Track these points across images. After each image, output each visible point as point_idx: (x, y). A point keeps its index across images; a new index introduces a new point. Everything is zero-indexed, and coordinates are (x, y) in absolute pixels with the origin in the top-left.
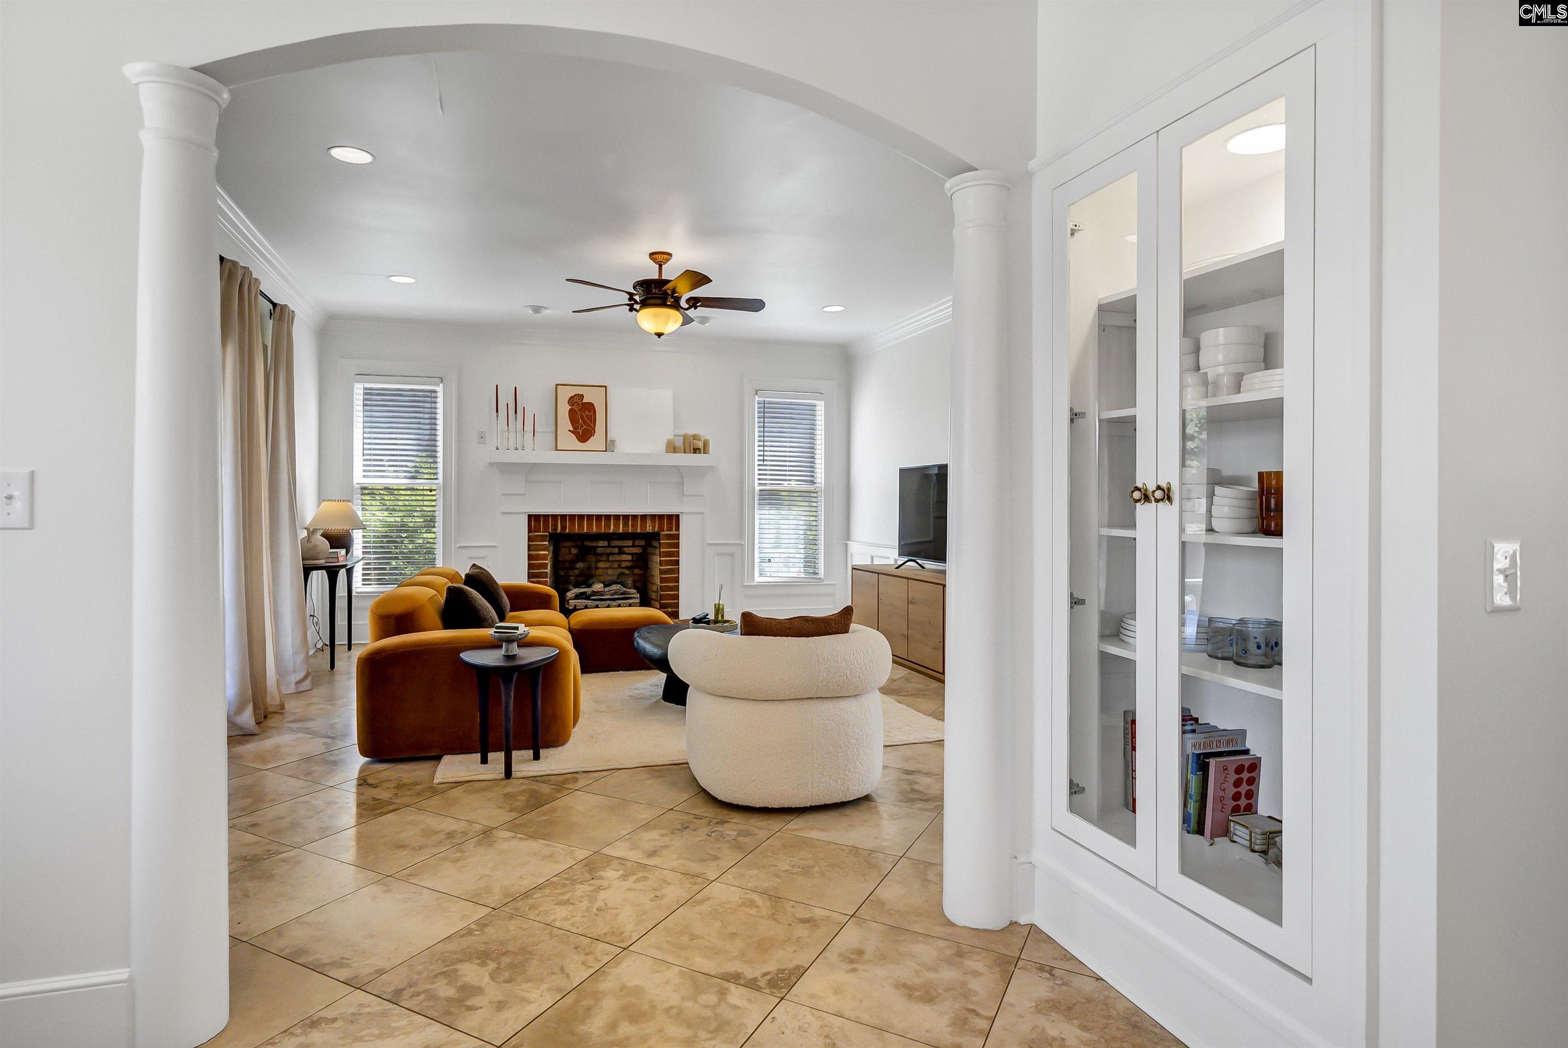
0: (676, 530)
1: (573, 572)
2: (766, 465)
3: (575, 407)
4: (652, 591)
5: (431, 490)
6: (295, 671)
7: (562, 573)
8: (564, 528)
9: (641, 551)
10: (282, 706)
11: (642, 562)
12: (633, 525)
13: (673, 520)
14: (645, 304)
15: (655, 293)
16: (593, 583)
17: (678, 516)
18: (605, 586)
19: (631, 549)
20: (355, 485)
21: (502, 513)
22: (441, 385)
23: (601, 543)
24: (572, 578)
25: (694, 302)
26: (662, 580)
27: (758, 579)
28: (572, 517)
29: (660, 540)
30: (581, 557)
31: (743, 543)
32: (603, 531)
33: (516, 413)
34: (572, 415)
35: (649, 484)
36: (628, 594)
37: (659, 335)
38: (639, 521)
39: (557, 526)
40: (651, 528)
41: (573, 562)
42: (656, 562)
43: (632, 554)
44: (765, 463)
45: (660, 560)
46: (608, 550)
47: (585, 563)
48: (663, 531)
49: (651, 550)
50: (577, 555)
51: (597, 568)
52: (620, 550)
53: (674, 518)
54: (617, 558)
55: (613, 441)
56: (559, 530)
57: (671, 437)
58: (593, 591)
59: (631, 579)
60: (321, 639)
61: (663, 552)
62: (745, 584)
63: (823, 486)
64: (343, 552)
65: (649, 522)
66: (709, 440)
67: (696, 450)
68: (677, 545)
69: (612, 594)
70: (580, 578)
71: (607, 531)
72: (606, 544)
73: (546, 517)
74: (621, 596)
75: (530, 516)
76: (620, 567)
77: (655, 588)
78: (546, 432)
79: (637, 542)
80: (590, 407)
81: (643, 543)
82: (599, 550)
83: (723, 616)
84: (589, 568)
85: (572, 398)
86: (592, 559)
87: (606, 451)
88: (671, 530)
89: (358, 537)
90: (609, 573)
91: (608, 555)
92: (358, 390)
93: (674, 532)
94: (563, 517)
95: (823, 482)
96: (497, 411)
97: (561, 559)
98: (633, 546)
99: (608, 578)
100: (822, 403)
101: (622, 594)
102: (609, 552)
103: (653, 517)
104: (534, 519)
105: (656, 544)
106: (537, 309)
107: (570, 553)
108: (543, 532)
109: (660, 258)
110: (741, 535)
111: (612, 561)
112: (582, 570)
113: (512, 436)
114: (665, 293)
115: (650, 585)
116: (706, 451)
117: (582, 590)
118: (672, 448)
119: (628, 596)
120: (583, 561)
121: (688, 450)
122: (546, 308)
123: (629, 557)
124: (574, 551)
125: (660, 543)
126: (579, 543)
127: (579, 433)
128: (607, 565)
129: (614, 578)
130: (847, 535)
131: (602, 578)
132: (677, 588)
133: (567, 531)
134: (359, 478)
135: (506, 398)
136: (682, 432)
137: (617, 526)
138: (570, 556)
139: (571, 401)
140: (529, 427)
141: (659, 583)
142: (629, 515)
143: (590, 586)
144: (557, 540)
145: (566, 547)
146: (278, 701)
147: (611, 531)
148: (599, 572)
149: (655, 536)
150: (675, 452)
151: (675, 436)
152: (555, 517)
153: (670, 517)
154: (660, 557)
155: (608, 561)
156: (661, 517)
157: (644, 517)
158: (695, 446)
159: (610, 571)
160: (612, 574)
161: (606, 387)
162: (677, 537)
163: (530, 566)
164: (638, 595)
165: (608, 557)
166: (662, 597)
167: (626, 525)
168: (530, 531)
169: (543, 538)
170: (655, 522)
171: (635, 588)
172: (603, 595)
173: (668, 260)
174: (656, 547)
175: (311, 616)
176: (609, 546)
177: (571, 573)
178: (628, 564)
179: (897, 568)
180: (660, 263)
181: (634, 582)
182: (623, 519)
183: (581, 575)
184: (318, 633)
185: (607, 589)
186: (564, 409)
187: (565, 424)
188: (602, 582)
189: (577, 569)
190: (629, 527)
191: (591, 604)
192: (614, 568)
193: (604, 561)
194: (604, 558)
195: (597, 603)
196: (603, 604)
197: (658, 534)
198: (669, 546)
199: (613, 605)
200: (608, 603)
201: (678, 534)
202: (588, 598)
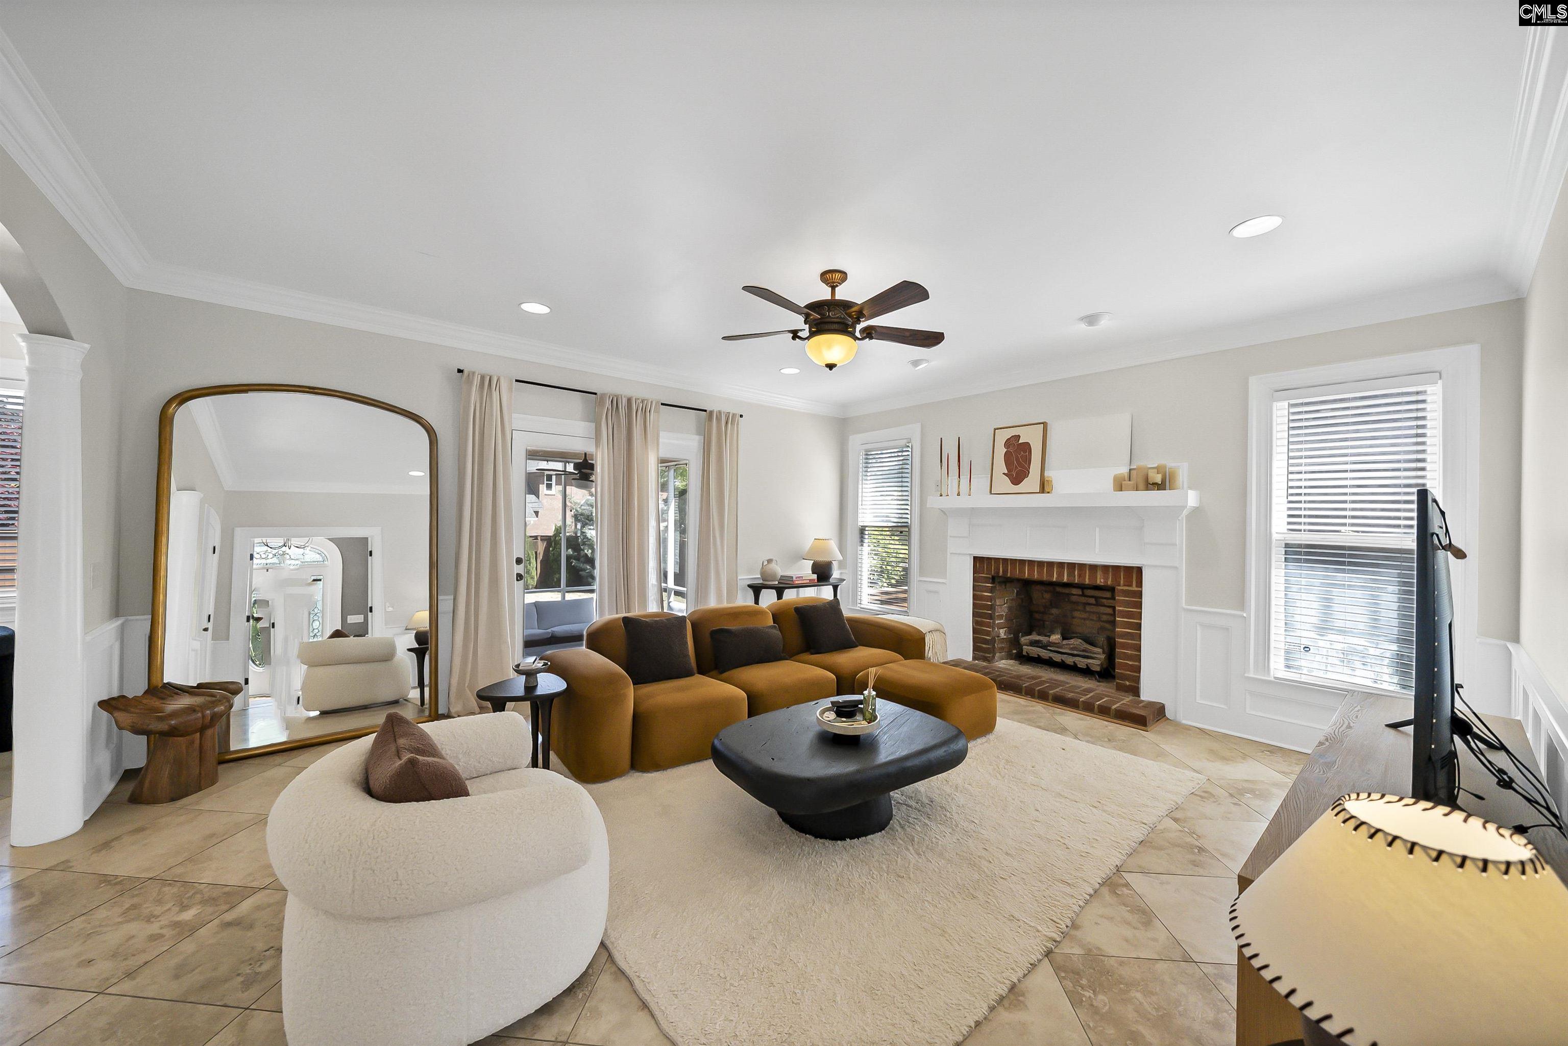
0: (1137, 586)
1: (1048, 618)
3: (1011, 448)
8: (1005, 571)
12: (1080, 576)
13: (1135, 574)
17: (1139, 570)
18: (1065, 637)
20: (859, 527)
21: (951, 553)
23: (1075, 591)
24: (1047, 623)
27: (1277, 673)
28: (1013, 562)
29: (1117, 595)
30: (1054, 603)
31: (1245, 615)
32: (1054, 580)
33: (959, 461)
34: (1008, 458)
35: (1097, 530)
36: (1091, 652)
37: (830, 366)
38: (1087, 571)
39: (999, 569)
40: (1102, 580)
46: (1083, 600)
47: (1060, 610)
48: (1120, 586)
51: (1073, 618)
52: (1096, 601)
53: (1135, 571)
54: (1095, 609)
55: (1048, 481)
56: (1001, 573)
57: (1123, 469)
58: (1051, 642)
61: (1120, 611)
62: (1249, 676)
65: (1098, 573)
66: (1174, 471)
67: (1154, 486)
68: (1139, 605)
69: (1069, 648)
72: (1079, 592)
73: (989, 559)
74: (1080, 652)
75: (975, 558)
76: (1100, 620)
78: (982, 477)
80: (1027, 447)
82: (1074, 598)
85: (1009, 439)
86: (1067, 606)
87: (1041, 492)
88: (1131, 585)
91: (1084, 604)
93: (1134, 588)
94: (1005, 561)
96: (941, 462)
99: (1086, 630)
101: (1083, 651)
103: (1103, 567)
104: (979, 562)
108: (987, 574)
110: (1242, 603)
111: (1089, 612)
112: (1057, 616)
117: (1038, 638)
118: (1121, 485)
119: (1089, 654)
120: (1057, 607)
121: (1141, 485)
125: (1118, 600)
127: (1013, 475)
128: (1084, 615)
129: (1095, 631)
132: (1137, 658)
133: (1009, 575)
137: (1061, 573)
139: (1008, 443)
142: (1076, 564)
149: (1113, 591)
150: (1122, 489)
151: (1130, 469)
152: (998, 560)
153: (1129, 570)
155: (1085, 611)
156: (1116, 569)
157: (1093, 567)
158: (1152, 481)
160: (1091, 626)
161: (1045, 424)
162: (1140, 594)
163: (975, 606)
164: (1103, 657)
165: (1084, 607)
167: (1071, 574)
168: (975, 572)
169: (986, 580)
170: (1108, 574)
172: (1062, 648)
176: (1083, 595)
177: (1046, 617)
183: (1056, 621)
185: (1065, 642)
186: (1001, 451)
187: (1001, 467)
189: (1052, 614)
191: (1044, 654)
192: (1091, 620)
193: (1079, 610)
194: (1080, 607)
195: (1052, 655)
196: (1057, 658)
197: (1112, 589)
198: (1128, 604)
199: (1069, 660)
200: (1064, 657)
201: (1141, 592)
202: (1044, 647)
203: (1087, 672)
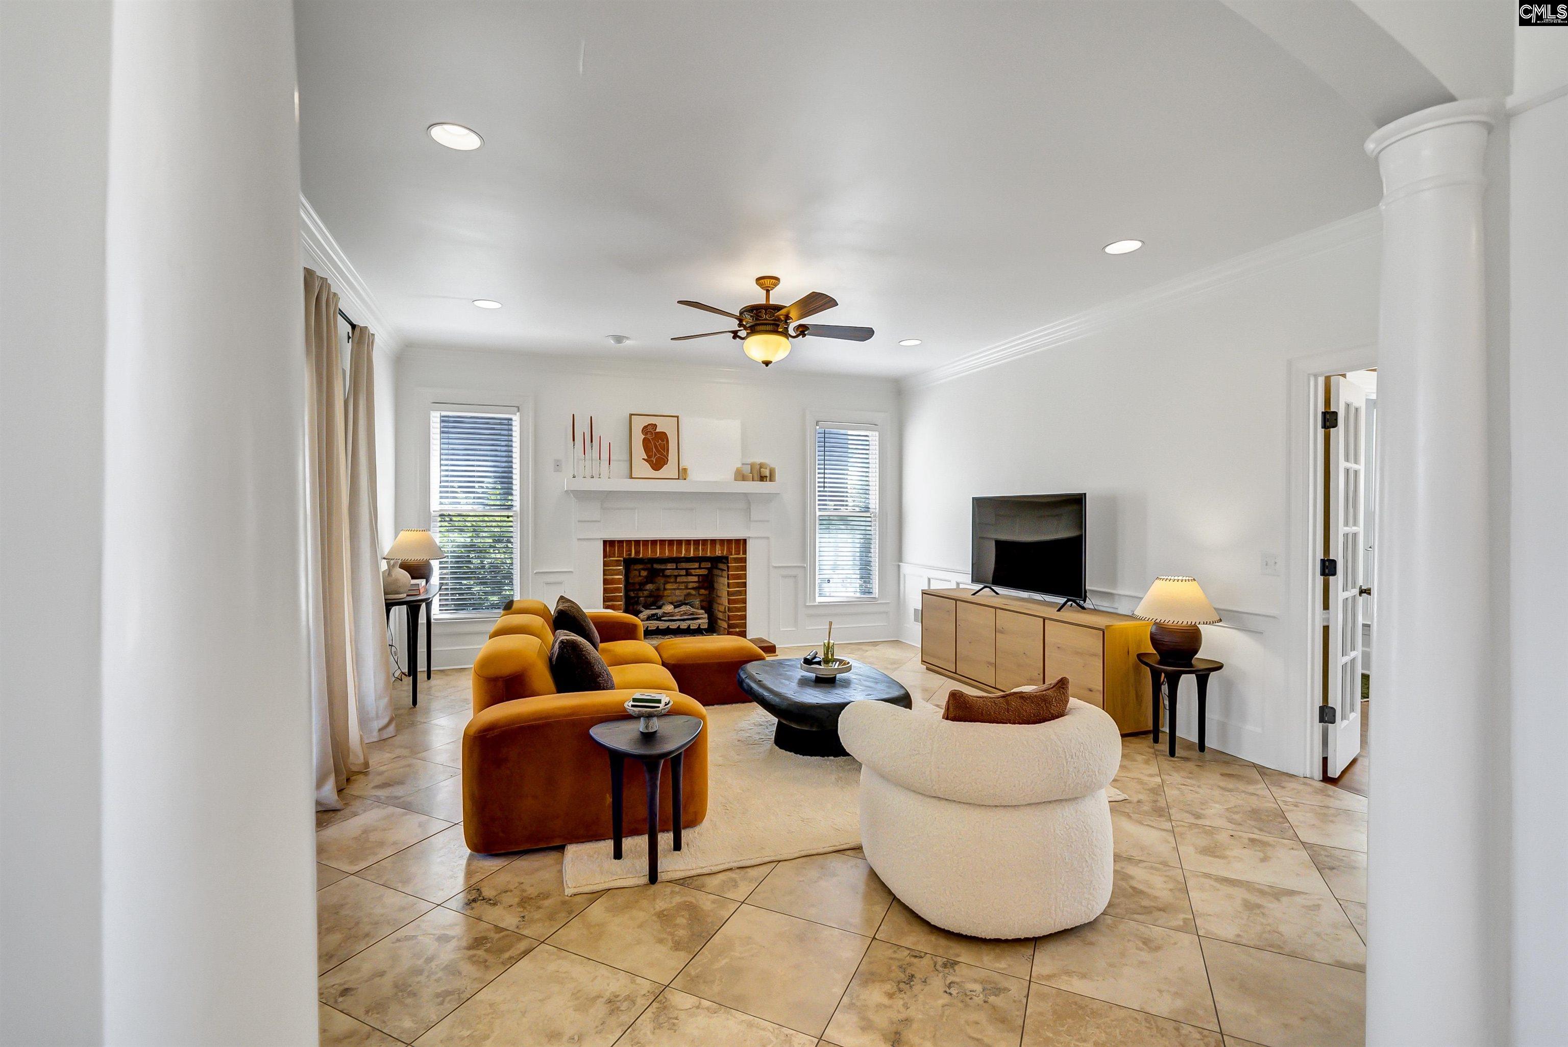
0: (743, 554)
1: (643, 594)
2: (826, 491)
3: (649, 436)
4: (718, 611)
5: (508, 517)
6: (377, 717)
7: (632, 594)
8: (637, 552)
9: (706, 573)
10: (366, 765)
11: (708, 583)
12: (703, 550)
13: (741, 544)
14: (753, 330)
15: (766, 319)
16: (663, 604)
17: (745, 541)
18: (675, 607)
19: (697, 570)
20: (432, 512)
21: (578, 539)
22: (518, 414)
23: (670, 566)
24: (641, 598)
25: (803, 330)
26: (729, 602)
27: (819, 600)
28: (646, 542)
29: (728, 563)
30: (650, 579)
31: (805, 566)
32: (675, 556)
33: (592, 441)
34: (646, 442)
35: (718, 511)
36: (696, 615)
37: (767, 363)
38: (709, 546)
39: (631, 551)
40: (720, 552)
41: (642, 585)
42: (724, 585)
43: (699, 576)
44: (826, 489)
45: (728, 583)
46: (676, 573)
47: (654, 585)
48: (732, 555)
49: (716, 572)
50: (646, 577)
51: (665, 589)
52: (687, 572)
54: (684, 579)
55: (685, 470)
56: (633, 555)
57: (739, 465)
58: (664, 613)
59: (698, 600)
60: (399, 668)
61: (732, 575)
62: (807, 604)
63: (877, 511)
64: (423, 582)
65: (718, 546)
66: (775, 468)
67: (762, 478)
68: (744, 568)
69: (681, 615)
70: (649, 599)
71: (679, 555)
72: (674, 566)
73: (621, 542)
74: (690, 617)
75: (605, 542)
76: (687, 588)
77: (722, 608)
78: (619, 461)
79: (703, 565)
80: (663, 436)
81: (709, 565)
82: (668, 573)
83: (832, 655)
84: (658, 589)
85: (645, 427)
86: (661, 581)
87: (678, 479)
88: (739, 554)
89: (435, 564)
90: (676, 594)
91: (676, 577)
92: (435, 418)
93: (741, 556)
94: (637, 542)
95: (877, 507)
96: (574, 440)
97: (631, 581)
98: (700, 568)
99: (675, 599)
100: (877, 433)
101: (691, 614)
102: (677, 574)
103: (722, 541)
104: (609, 544)
105: (721, 566)
106: (619, 339)
107: (640, 576)
108: (617, 557)
109: (767, 282)
110: (803, 558)
111: (679, 583)
112: (651, 591)
113: (588, 463)
114: (779, 320)
115: (715, 606)
116: (771, 478)
117: (654, 612)
118: (740, 476)
119: (695, 617)
120: (652, 583)
121: (756, 477)
122: (627, 338)
123: (696, 579)
124: (644, 573)
125: (728, 567)
126: (649, 566)
127: (653, 461)
128: (675, 586)
129: (682, 598)
130: (900, 557)
131: (670, 599)
132: (744, 609)
133: (641, 556)
134: (435, 506)
135: (582, 428)
136: (750, 461)
137: (688, 550)
138: (640, 578)
139: (645, 430)
140: (605, 456)
141: (727, 604)
142: (699, 540)
143: (660, 607)
144: (629, 563)
145: (636, 570)
146: (361, 760)
147: (683, 555)
148: (666, 593)
149: (724, 559)
150: (743, 480)
151: (743, 464)
152: (629, 542)
153: (738, 541)
154: (728, 579)
155: (676, 582)
156: (729, 541)
157: (713, 542)
158: (763, 475)
159: (677, 592)
160: (679, 595)
161: (678, 417)
162: (744, 560)
163: (605, 591)
164: (706, 616)
165: (676, 579)
166: (731, 618)
167: (696, 549)
168: (605, 556)
169: (617, 563)
170: (724, 546)
171: (702, 608)
172: (673, 616)
173: (776, 285)
174: (725, 570)
175: (390, 645)
176: (677, 569)
177: (641, 594)
178: (695, 585)
179: (974, 594)
180: (767, 288)
181: (701, 601)
182: (694, 544)
183: (650, 596)
184: (397, 663)
185: (677, 610)
186: (638, 437)
187: (639, 452)
188: (672, 603)
189: (646, 590)
190: (699, 551)
191: (663, 625)
192: (681, 589)
193: (672, 583)
194: (672, 580)
195: (668, 624)
196: (673, 626)
197: (726, 558)
198: (737, 569)
199: (684, 625)
200: (678, 623)
201: (746, 558)
202: (659, 619)
203: (698, 632)
